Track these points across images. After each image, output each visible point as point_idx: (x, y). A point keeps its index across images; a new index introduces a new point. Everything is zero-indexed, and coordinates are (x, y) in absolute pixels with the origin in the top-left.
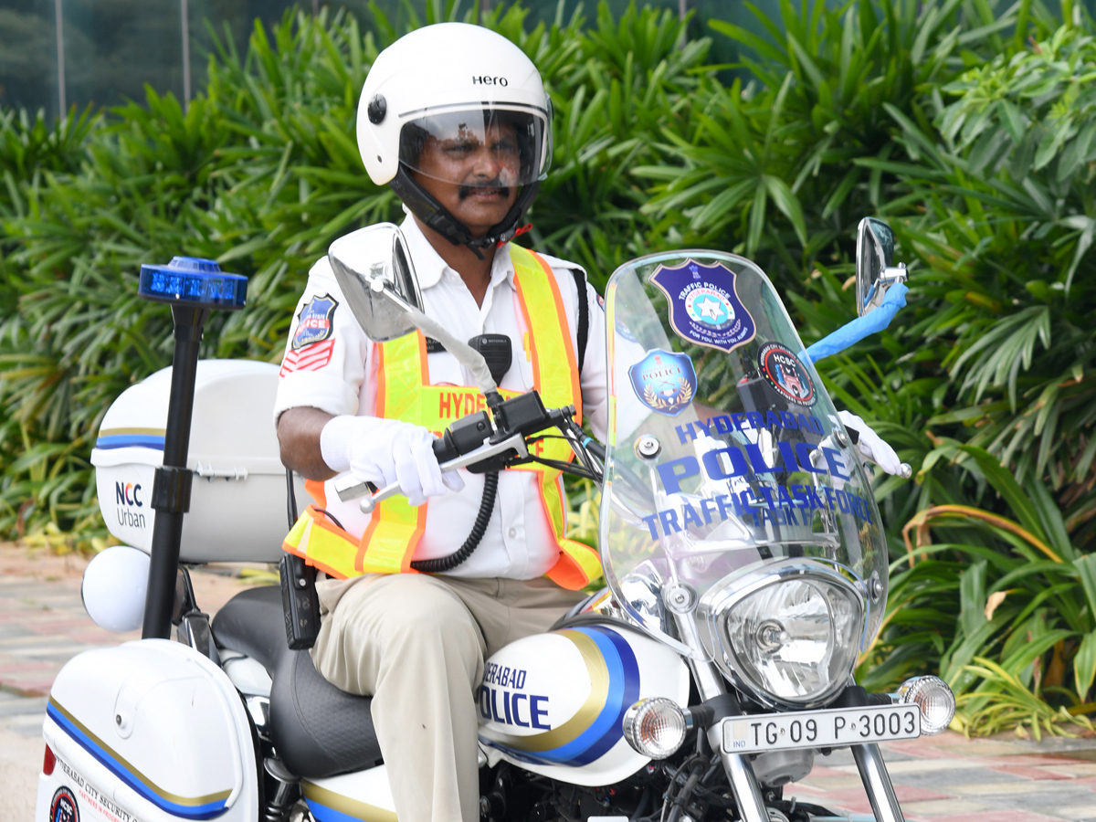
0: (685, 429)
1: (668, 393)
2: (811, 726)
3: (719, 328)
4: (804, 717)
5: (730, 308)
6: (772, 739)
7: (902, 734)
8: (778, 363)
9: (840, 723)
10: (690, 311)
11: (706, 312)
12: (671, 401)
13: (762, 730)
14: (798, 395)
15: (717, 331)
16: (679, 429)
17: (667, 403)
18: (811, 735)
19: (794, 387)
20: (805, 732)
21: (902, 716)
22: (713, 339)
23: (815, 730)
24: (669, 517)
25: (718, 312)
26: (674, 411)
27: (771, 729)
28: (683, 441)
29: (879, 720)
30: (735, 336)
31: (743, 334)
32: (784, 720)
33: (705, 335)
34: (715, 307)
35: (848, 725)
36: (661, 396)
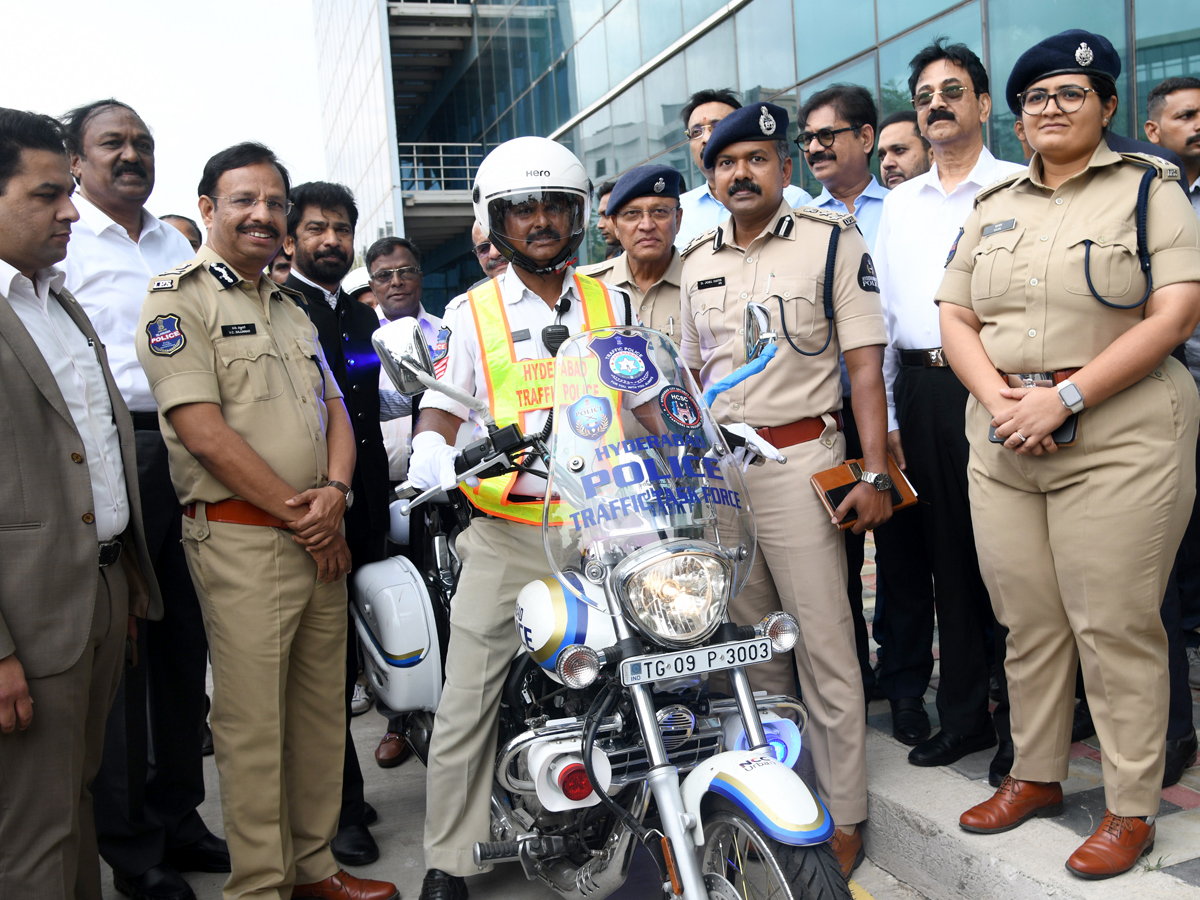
0: (602, 450)
1: (592, 425)
2: (691, 660)
3: (632, 378)
4: (685, 655)
5: (642, 364)
6: (661, 672)
7: (759, 659)
8: (674, 400)
9: (712, 656)
10: (612, 367)
11: (624, 367)
12: (594, 430)
13: (653, 668)
14: (687, 422)
15: (631, 380)
16: (597, 450)
17: (591, 432)
18: (691, 666)
19: (685, 416)
20: (686, 665)
21: (758, 646)
22: (627, 386)
23: (693, 663)
24: (588, 514)
25: (632, 366)
26: (595, 438)
27: (660, 665)
28: (600, 459)
29: (742, 651)
30: (643, 383)
31: (649, 381)
32: (669, 659)
33: (622, 383)
34: (631, 364)
35: (719, 656)
36: (588, 428)
